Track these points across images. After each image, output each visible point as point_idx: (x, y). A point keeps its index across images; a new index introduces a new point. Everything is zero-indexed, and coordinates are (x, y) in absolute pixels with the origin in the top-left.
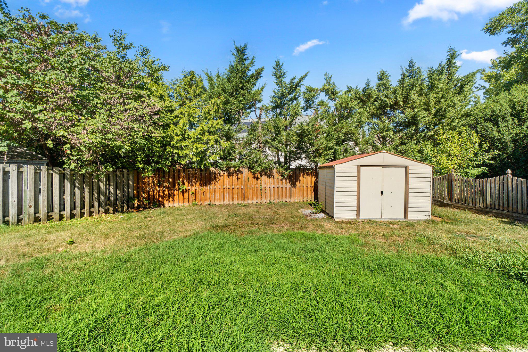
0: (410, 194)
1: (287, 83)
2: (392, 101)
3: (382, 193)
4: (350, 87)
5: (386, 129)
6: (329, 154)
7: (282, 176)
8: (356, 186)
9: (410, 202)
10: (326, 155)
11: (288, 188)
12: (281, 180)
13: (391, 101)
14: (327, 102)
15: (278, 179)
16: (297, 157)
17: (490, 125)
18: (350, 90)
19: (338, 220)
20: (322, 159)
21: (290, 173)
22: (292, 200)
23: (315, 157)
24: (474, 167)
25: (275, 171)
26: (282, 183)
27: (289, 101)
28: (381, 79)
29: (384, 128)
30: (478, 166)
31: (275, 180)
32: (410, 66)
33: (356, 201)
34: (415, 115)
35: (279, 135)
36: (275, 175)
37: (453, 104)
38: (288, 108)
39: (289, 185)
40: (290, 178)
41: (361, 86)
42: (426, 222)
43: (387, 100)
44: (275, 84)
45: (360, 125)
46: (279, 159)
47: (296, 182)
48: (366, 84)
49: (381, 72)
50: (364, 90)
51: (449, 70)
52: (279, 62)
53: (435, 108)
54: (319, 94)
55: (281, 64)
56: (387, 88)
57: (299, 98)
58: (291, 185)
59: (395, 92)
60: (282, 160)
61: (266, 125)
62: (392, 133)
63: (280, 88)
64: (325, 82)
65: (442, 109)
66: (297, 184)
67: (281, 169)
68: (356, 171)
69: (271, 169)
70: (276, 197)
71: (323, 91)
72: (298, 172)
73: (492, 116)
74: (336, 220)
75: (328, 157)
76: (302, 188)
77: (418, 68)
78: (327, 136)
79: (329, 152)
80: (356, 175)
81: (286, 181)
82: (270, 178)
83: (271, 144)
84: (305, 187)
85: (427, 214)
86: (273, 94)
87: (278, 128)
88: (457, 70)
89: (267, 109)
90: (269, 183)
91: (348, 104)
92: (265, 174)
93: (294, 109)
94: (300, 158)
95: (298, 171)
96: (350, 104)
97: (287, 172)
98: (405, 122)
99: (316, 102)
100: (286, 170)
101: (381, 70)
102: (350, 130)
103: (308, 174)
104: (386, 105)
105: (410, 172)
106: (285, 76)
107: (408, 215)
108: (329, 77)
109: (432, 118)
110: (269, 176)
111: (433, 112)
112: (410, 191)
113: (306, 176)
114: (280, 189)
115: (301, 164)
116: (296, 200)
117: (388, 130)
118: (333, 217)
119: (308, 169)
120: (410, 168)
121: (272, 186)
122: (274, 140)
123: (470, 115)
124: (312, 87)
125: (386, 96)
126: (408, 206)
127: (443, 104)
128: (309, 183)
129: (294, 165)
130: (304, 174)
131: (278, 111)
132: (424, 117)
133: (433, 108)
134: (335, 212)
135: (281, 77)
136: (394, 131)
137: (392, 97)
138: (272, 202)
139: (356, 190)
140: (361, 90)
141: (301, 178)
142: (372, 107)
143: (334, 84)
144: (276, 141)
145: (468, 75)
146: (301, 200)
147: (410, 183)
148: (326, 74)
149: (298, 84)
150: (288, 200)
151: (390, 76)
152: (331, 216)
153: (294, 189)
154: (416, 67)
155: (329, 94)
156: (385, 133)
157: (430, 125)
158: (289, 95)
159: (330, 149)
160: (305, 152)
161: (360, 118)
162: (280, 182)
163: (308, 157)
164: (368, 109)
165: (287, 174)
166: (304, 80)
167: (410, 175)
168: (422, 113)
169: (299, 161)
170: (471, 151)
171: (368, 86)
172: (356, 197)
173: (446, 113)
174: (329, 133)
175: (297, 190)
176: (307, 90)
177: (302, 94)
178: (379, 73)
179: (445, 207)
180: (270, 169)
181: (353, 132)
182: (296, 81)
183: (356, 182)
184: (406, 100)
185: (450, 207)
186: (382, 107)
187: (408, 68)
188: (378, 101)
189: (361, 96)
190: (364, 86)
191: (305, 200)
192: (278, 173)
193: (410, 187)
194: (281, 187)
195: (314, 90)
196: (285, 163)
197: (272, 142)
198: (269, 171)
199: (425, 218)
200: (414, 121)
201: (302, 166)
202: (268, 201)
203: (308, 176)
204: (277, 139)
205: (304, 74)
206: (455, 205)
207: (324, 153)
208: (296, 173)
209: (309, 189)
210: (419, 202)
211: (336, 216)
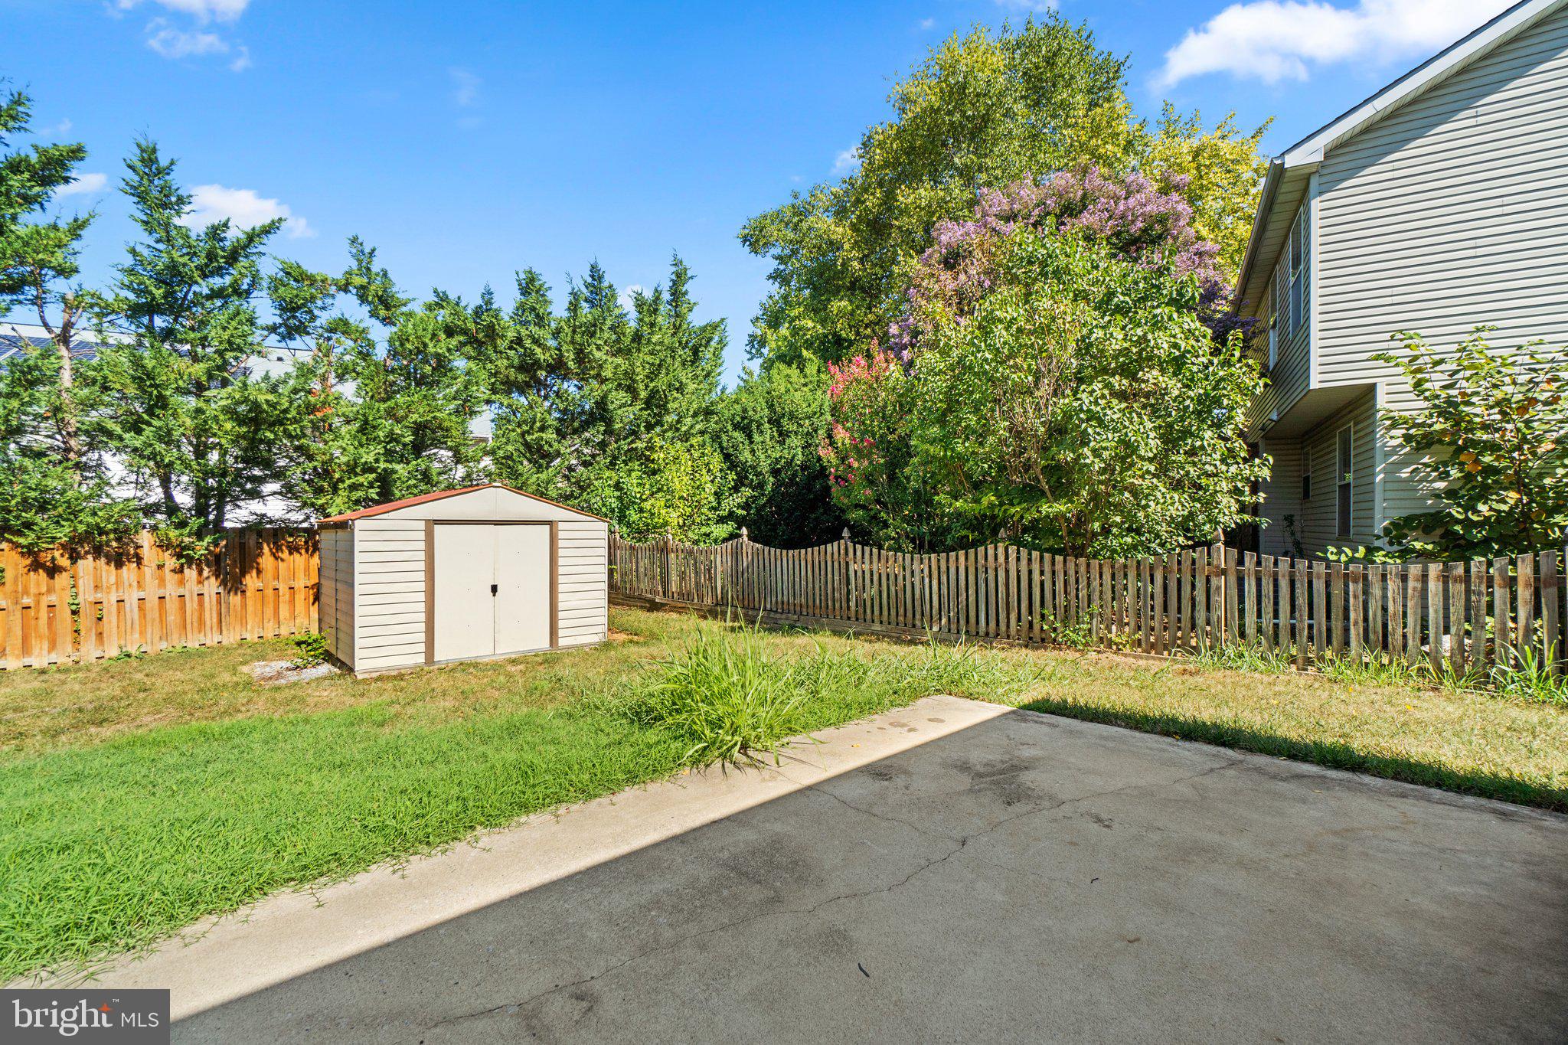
0: (561, 588)
1: (193, 235)
2: (551, 356)
3: (494, 589)
4: (444, 293)
5: (538, 424)
6: (362, 485)
7: (179, 556)
8: (422, 576)
9: (561, 606)
10: (354, 487)
11: (210, 600)
12: (181, 571)
13: (548, 354)
14: (362, 326)
15: (160, 567)
16: (244, 491)
17: (738, 436)
18: (441, 300)
19: (366, 676)
20: (339, 500)
21: (216, 545)
22: (230, 638)
23: (319, 491)
24: (717, 522)
25: (145, 539)
26: (182, 583)
27: (209, 297)
28: (525, 291)
29: (535, 422)
30: (721, 520)
31: (148, 571)
32: (592, 277)
33: (422, 617)
34: (604, 398)
35: (158, 411)
36: (148, 552)
37: (677, 385)
38: (203, 323)
39: (212, 586)
40: (216, 562)
41: (472, 300)
42: (595, 649)
43: (538, 350)
44: (140, 227)
45: (466, 410)
46: (169, 496)
47: (243, 573)
48: (483, 297)
49: (525, 272)
50: (478, 312)
51: (676, 307)
52: (154, 151)
53: (647, 386)
54: (333, 296)
55: (164, 162)
56: (540, 320)
57: (255, 294)
58: (224, 583)
59: (556, 334)
60: (184, 499)
61: (95, 369)
62: (555, 436)
63: (161, 246)
64: (354, 264)
65: (658, 391)
66: (251, 581)
67: (173, 534)
68: (422, 535)
69: (127, 531)
70: (153, 631)
71: (346, 291)
72: (252, 541)
73: (743, 418)
74: (360, 677)
75: (360, 494)
76: (270, 592)
77: (611, 287)
78: (362, 430)
79: (361, 479)
80: (422, 545)
81: (200, 572)
82: (119, 565)
83: (120, 438)
84: (283, 589)
85: (600, 629)
86: (128, 261)
87: (156, 386)
88: (690, 311)
89: (105, 311)
90: (118, 584)
91: (425, 345)
92: (97, 551)
93: (224, 329)
94: (255, 494)
95: (254, 537)
96: (431, 345)
97: (205, 544)
98: (583, 412)
99: (324, 318)
100: (199, 535)
101: (528, 269)
102: (434, 418)
103: (293, 549)
104: (537, 364)
105: (561, 535)
106: (186, 208)
107: (557, 637)
108: (367, 250)
109: (641, 410)
110: (118, 560)
111: (643, 394)
112: (561, 579)
113: (285, 555)
114: (172, 605)
115: (263, 516)
116: (248, 636)
117: (542, 429)
118: (351, 670)
119: (294, 532)
120: (561, 526)
121: (132, 597)
122: (136, 427)
123: (712, 413)
124: (304, 267)
125: (536, 341)
126: (557, 616)
127: (661, 383)
128: (301, 575)
129: (237, 516)
130: (279, 548)
131: (159, 322)
132: (624, 405)
133: (642, 386)
134: (358, 653)
135: (165, 206)
136: (558, 431)
137: (552, 343)
138: (133, 651)
139: (422, 586)
140: (469, 311)
141: (266, 560)
142: (502, 363)
143: (385, 275)
144: (148, 431)
145: (706, 327)
146: (269, 635)
147: (561, 561)
148: (354, 241)
149: (245, 247)
150: (212, 639)
151: (550, 288)
152: (347, 668)
153: (235, 599)
154: (605, 284)
155: (370, 303)
156: (536, 435)
157: (638, 426)
158: (204, 276)
159: (368, 469)
160: (278, 475)
161: (466, 387)
162: (169, 577)
163: (289, 491)
164: (489, 366)
165: (201, 548)
166: (265, 240)
167: (561, 544)
168: (618, 397)
169: (256, 506)
170: (710, 488)
171: (489, 302)
172: (422, 607)
173: (667, 403)
174: (366, 422)
175: (250, 603)
176: (288, 273)
177: (265, 284)
178: (522, 276)
179: (658, 610)
180: (123, 534)
181: (446, 424)
182: (233, 235)
183: (422, 566)
184: (581, 356)
185: (665, 611)
186: (529, 367)
187: (589, 280)
188: (515, 349)
189: (471, 326)
190: (480, 302)
191: (284, 631)
192: (164, 545)
193: (561, 570)
194: (175, 594)
195: (312, 280)
196: (201, 510)
197: (127, 436)
198: (118, 540)
199: (595, 639)
200: (601, 413)
201: (271, 522)
202: (114, 652)
203: (296, 555)
204: (149, 424)
205: (267, 221)
206: (673, 604)
207: (348, 482)
208: (242, 547)
209: (300, 597)
210: (585, 604)
211: (359, 666)
